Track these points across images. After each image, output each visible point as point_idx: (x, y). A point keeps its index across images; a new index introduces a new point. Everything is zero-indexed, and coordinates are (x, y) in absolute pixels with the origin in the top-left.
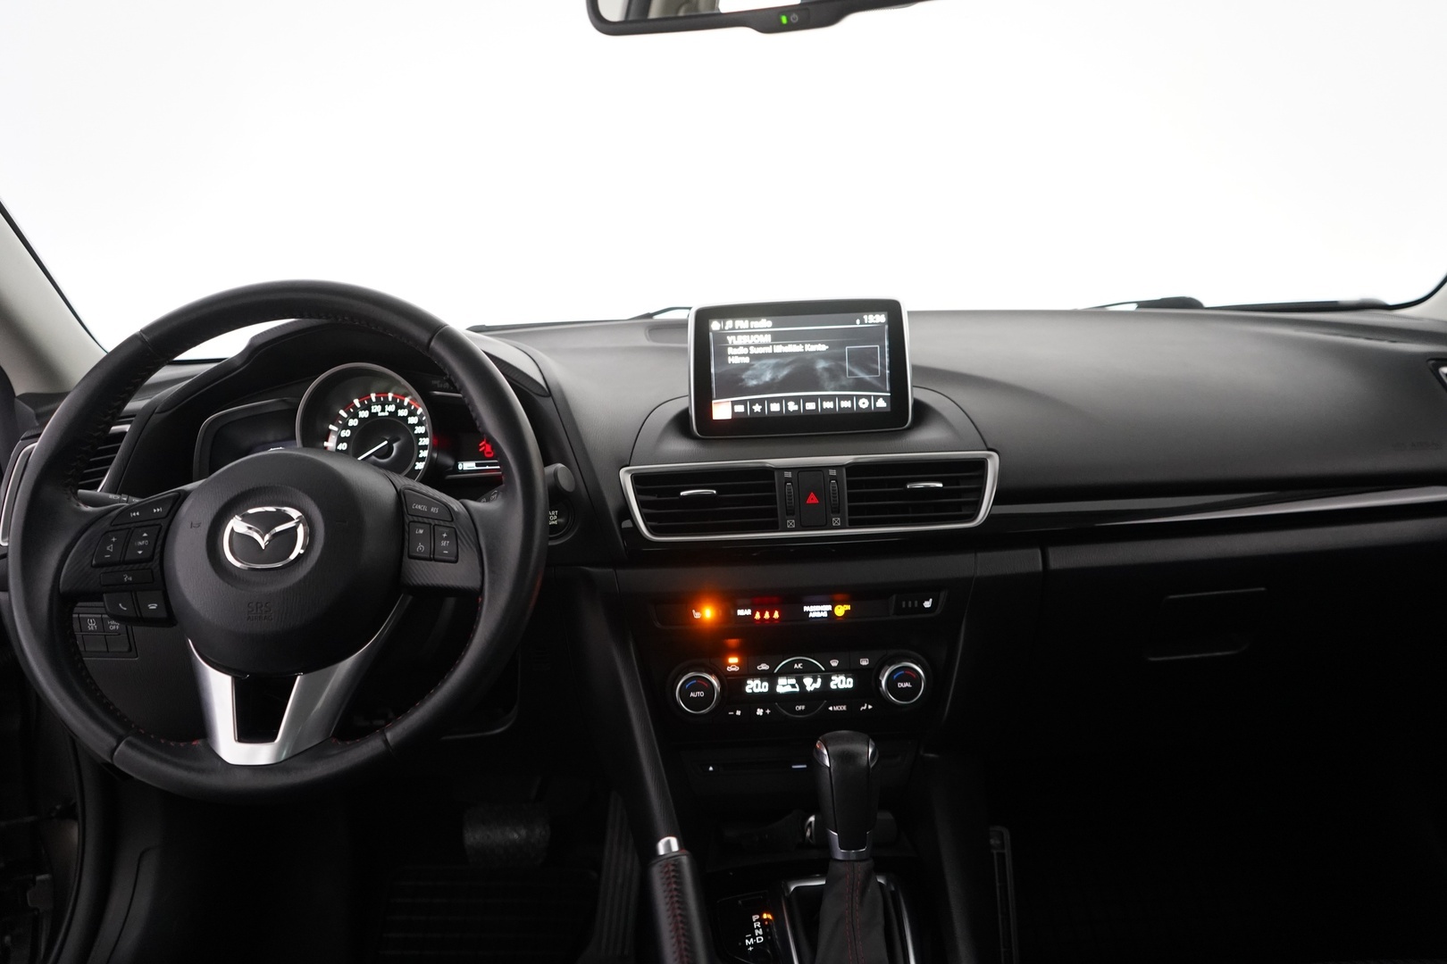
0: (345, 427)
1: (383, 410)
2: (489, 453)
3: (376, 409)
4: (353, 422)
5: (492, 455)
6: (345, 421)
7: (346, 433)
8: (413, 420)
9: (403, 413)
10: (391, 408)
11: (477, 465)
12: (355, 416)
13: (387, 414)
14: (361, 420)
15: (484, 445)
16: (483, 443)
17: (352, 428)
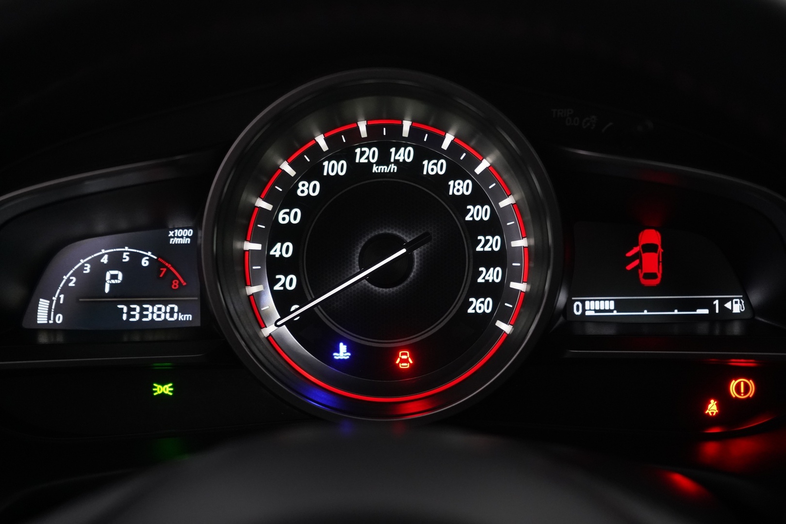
0: (290, 200)
1: (384, 159)
2: (649, 276)
3: (367, 155)
4: (308, 189)
5: (656, 282)
6: (290, 184)
7: (290, 217)
8: (460, 188)
9: (433, 168)
10: (405, 155)
11: (619, 306)
12: (312, 172)
13: (393, 168)
14: (328, 183)
15: (637, 256)
16: (636, 250)
17: (305, 203)
